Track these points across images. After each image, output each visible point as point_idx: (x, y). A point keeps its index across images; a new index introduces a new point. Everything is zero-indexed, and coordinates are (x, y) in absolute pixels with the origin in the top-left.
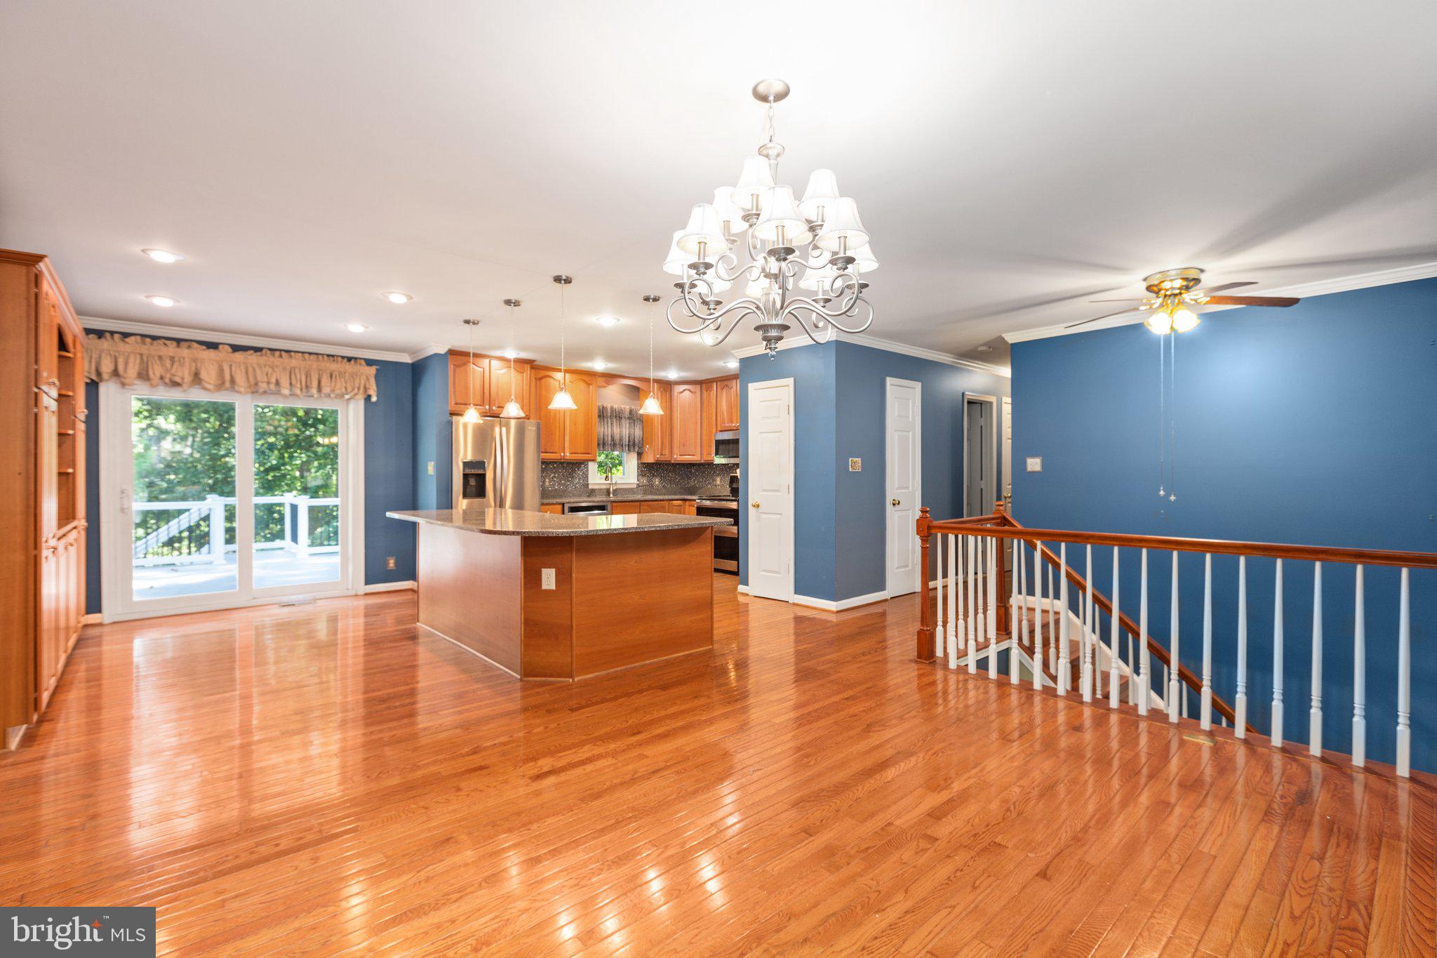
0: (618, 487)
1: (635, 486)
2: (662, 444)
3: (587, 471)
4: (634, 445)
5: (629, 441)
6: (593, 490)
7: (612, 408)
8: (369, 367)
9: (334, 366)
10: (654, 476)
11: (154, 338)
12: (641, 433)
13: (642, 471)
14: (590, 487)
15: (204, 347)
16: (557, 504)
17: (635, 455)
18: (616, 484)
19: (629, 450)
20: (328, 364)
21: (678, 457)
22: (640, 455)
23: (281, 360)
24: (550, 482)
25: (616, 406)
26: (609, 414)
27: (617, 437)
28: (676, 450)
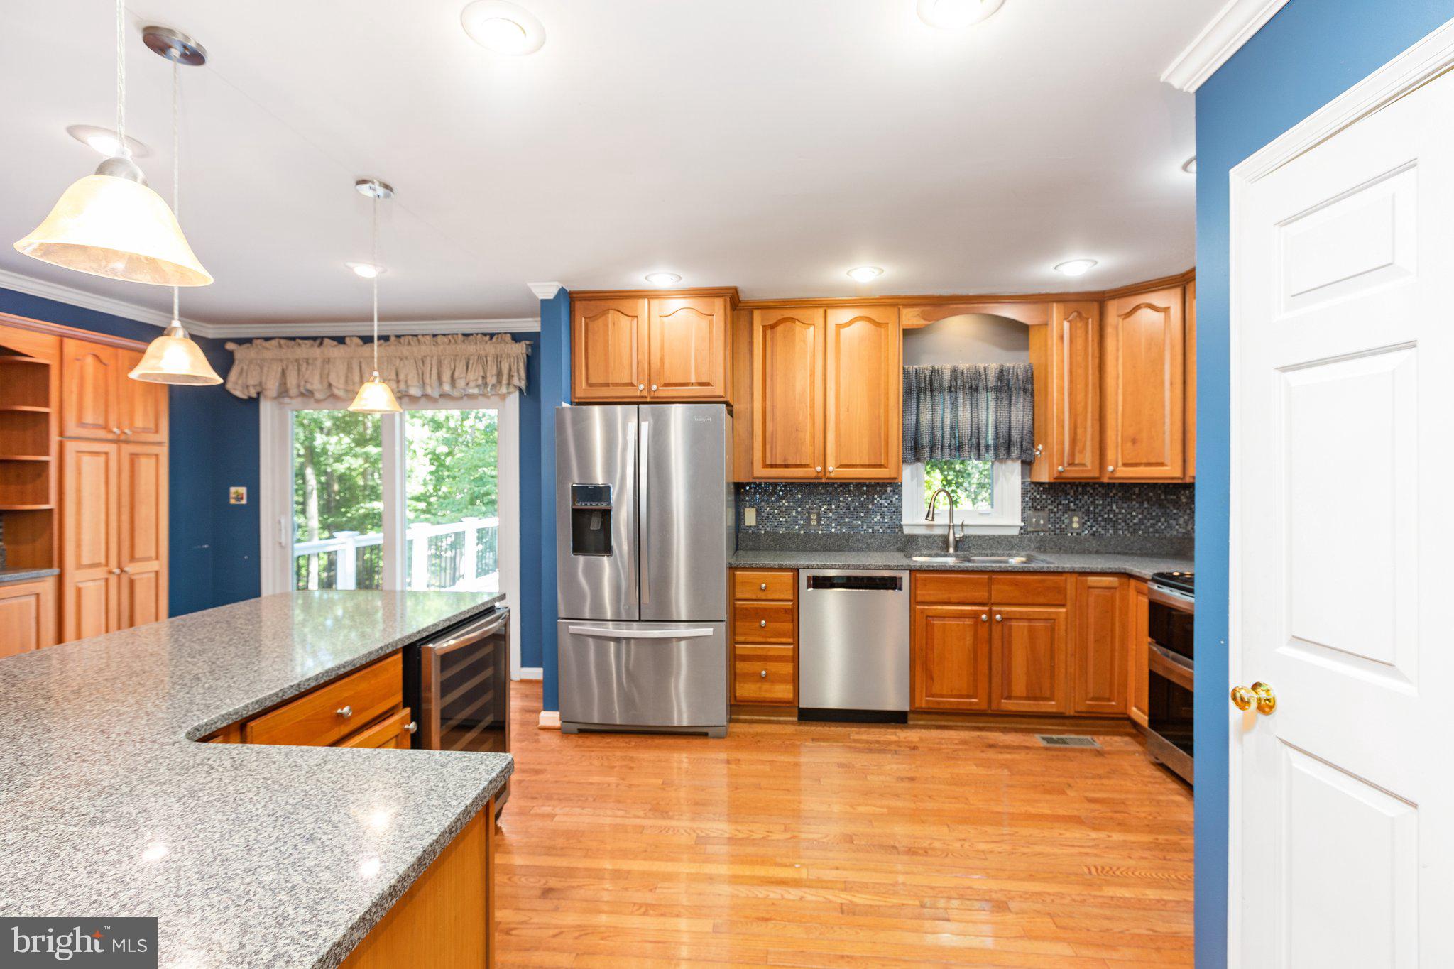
0: (968, 532)
1: (1016, 532)
2: (1074, 441)
3: (900, 500)
4: (1009, 446)
5: (997, 437)
6: (912, 539)
7: (954, 370)
8: (517, 345)
9: (471, 348)
10: (1067, 509)
11: (293, 339)
12: (1028, 419)
13: (1034, 499)
14: (906, 531)
15: (335, 343)
16: (782, 569)
17: (1017, 466)
18: (962, 525)
19: (997, 457)
20: (464, 346)
21: (1118, 469)
22: (1027, 464)
23: (409, 348)
24: (819, 520)
25: (964, 366)
26: (946, 384)
27: (965, 428)
28: (1113, 454)
